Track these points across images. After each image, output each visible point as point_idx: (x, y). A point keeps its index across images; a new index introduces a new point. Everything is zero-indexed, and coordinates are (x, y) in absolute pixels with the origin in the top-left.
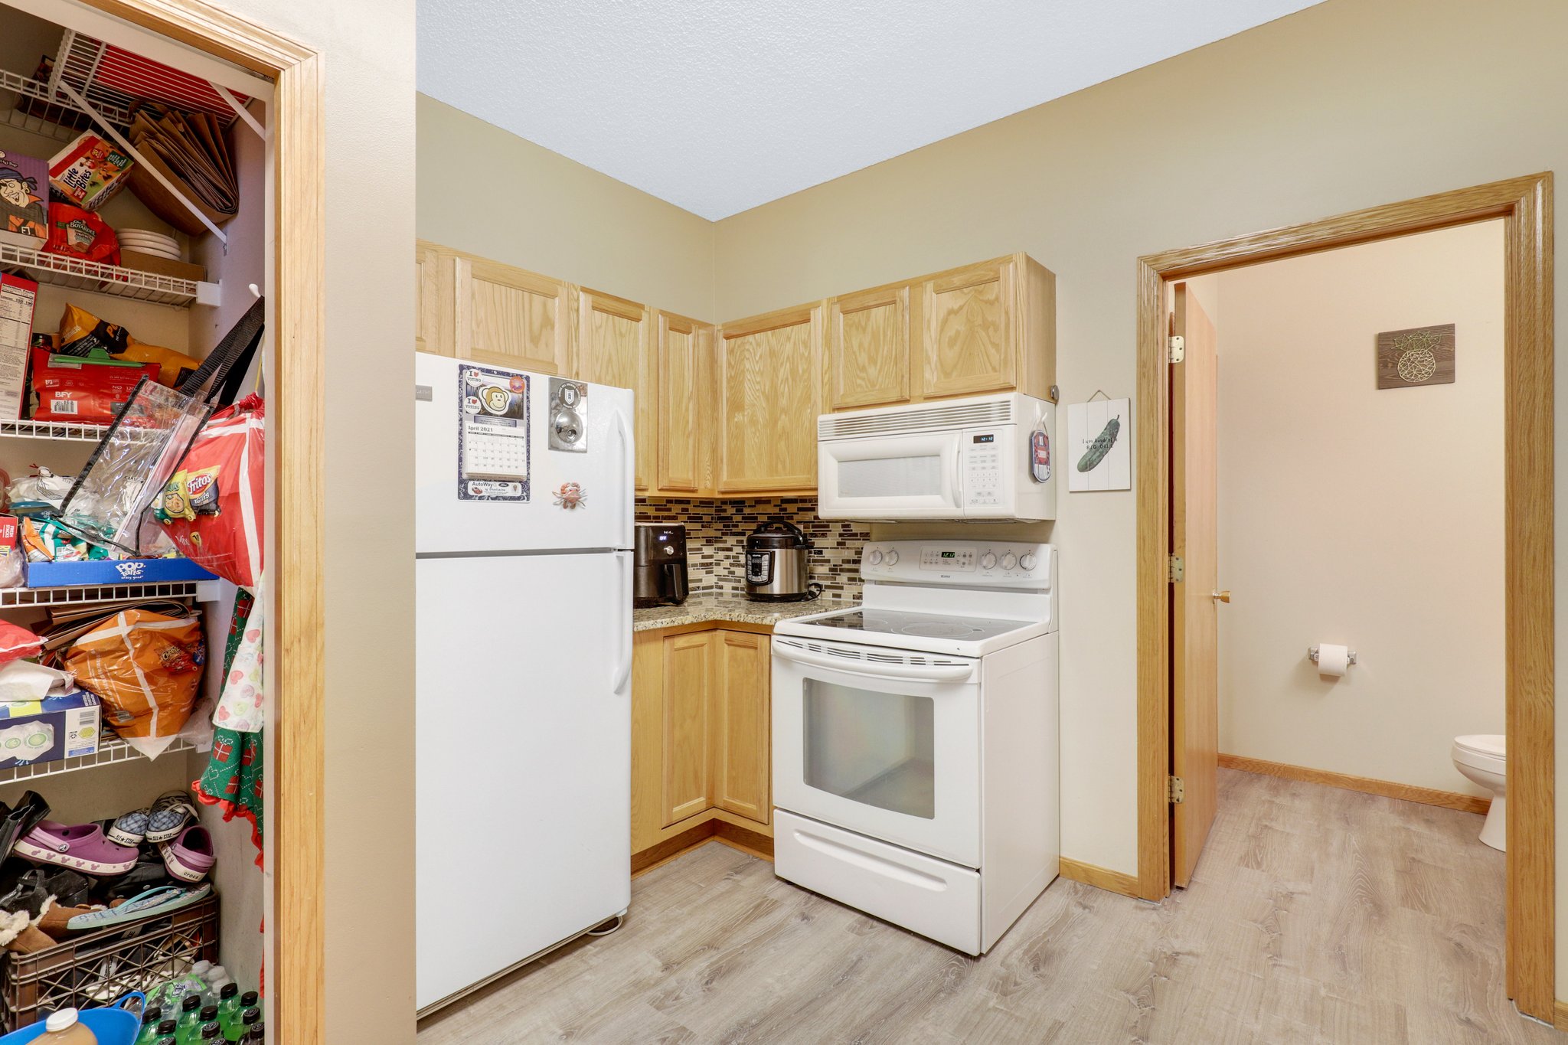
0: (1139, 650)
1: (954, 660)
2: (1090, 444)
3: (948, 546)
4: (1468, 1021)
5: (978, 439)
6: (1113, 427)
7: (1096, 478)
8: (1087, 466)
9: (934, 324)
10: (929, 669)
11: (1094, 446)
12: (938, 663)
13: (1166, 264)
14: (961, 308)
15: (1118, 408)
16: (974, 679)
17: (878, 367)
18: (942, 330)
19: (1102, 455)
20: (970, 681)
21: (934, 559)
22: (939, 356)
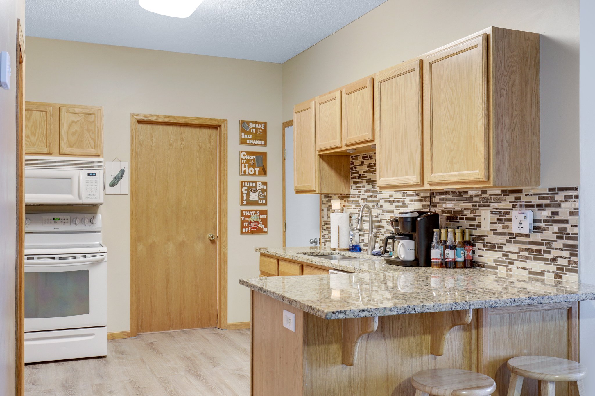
0: (131, 250)
1: (98, 254)
2: (114, 177)
3: (56, 216)
4: (214, 333)
5: (89, 174)
6: (122, 172)
7: (116, 189)
8: (113, 185)
9: (65, 125)
10: (88, 259)
11: (115, 178)
12: (90, 257)
13: (140, 118)
14: (78, 121)
15: (126, 165)
16: (106, 260)
17: (36, 137)
18: (69, 128)
19: (118, 181)
20: (104, 261)
21: (50, 221)
22: (68, 139)
